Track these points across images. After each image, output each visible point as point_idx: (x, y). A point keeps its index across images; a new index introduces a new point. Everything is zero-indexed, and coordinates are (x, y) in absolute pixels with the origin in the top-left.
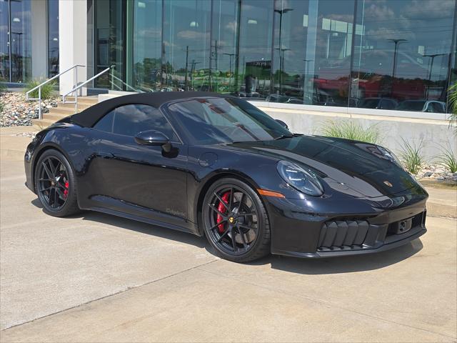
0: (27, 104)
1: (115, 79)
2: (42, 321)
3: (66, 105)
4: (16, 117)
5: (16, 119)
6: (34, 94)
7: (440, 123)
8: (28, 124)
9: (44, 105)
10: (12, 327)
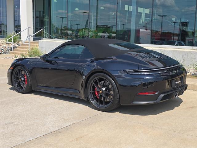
0: (7, 45)
1: (47, 34)
2: (40, 139)
3: (25, 45)
4: (2, 50)
5: (2, 51)
6: (10, 40)
7: (191, 51)
8: (8, 53)
9: (14, 45)
10: (28, 141)
